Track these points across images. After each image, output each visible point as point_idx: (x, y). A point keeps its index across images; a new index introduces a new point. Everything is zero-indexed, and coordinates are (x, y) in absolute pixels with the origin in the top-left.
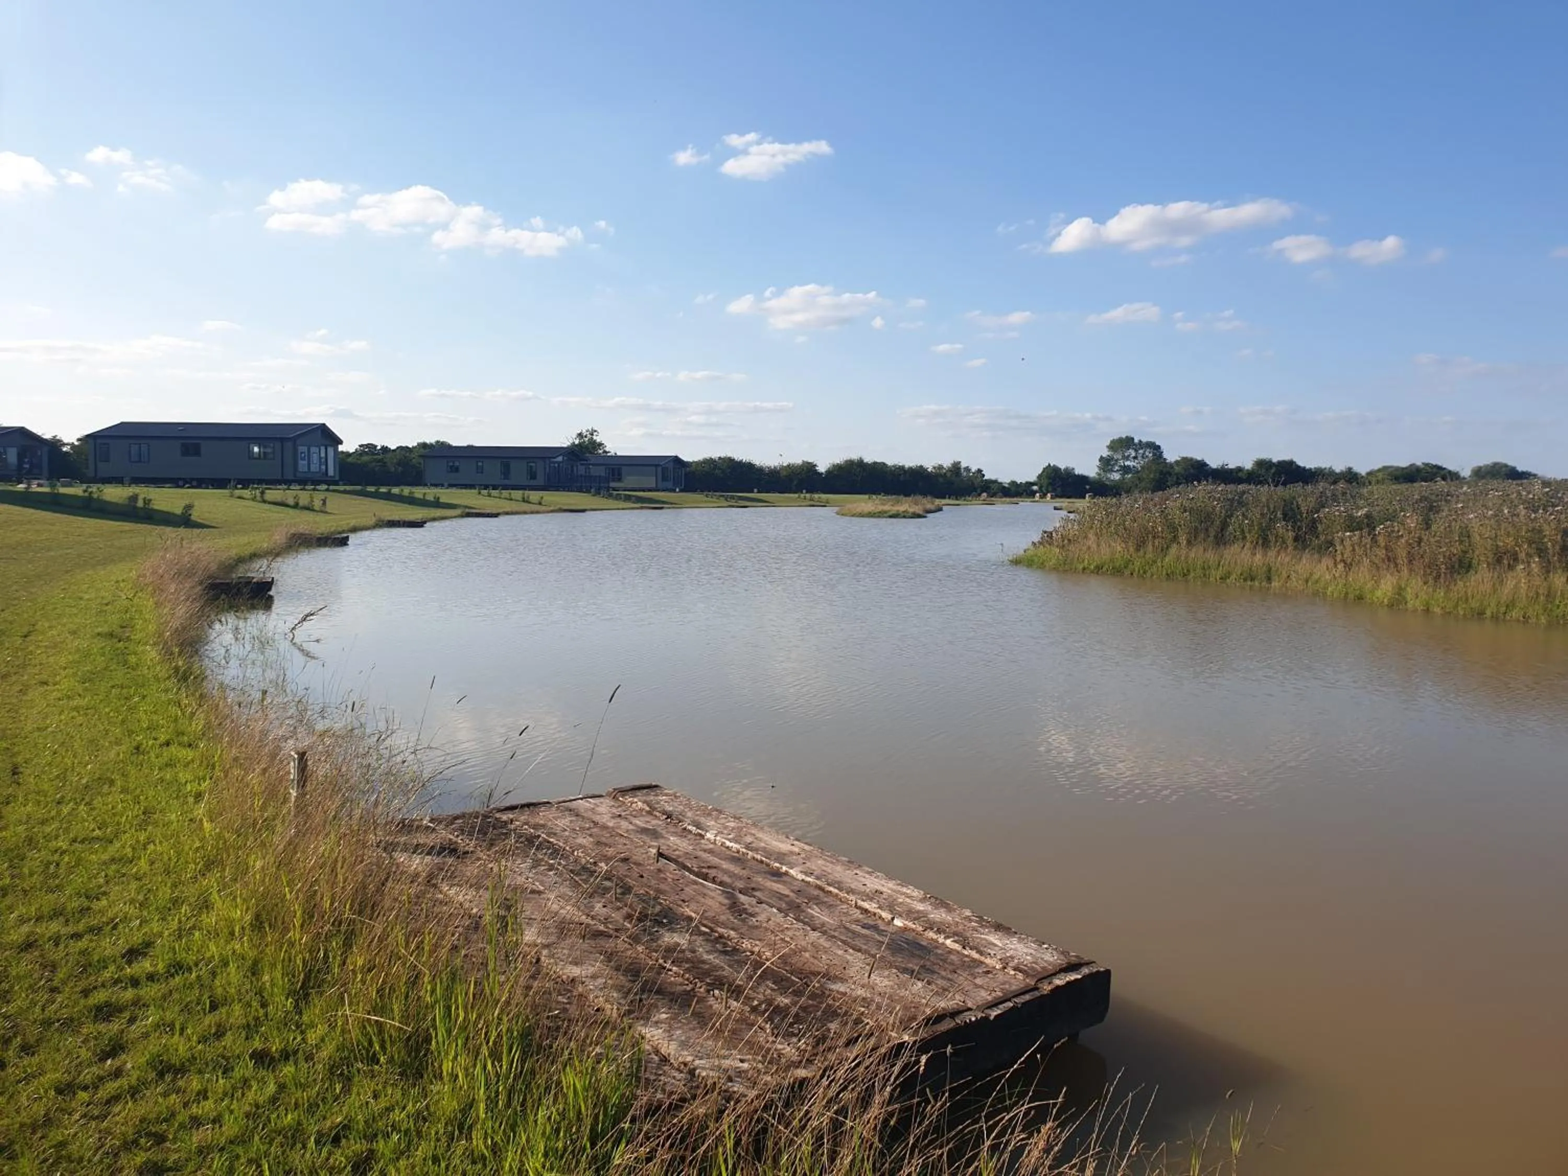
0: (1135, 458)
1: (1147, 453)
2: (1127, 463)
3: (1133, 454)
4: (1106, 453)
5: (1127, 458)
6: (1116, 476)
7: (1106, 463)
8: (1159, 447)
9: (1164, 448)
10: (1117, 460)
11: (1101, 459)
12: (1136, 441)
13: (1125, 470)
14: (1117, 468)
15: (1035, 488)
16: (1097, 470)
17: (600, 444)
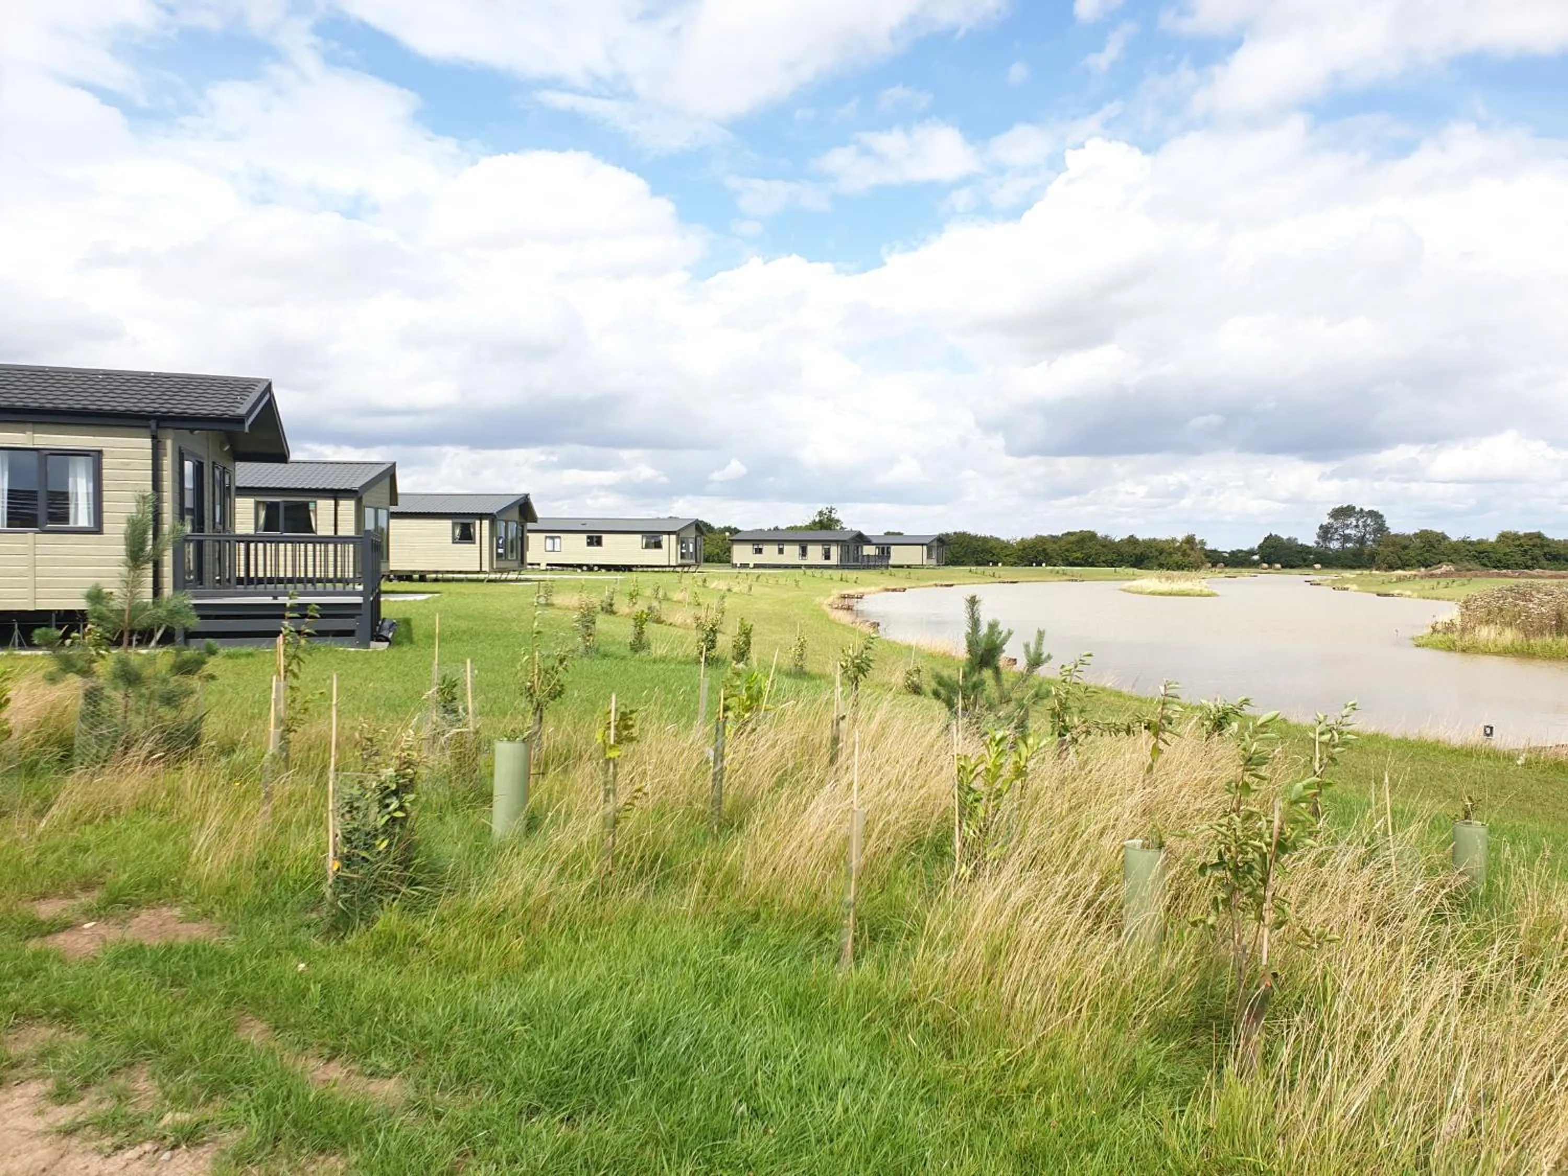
0: (1357, 526)
1: (1369, 521)
2: (1347, 532)
3: (1354, 523)
4: (1326, 520)
5: (1347, 526)
6: (1335, 545)
7: (1325, 532)
8: (1381, 516)
9: (1386, 517)
10: (1336, 529)
11: (1321, 527)
12: (1357, 509)
13: (1346, 538)
14: (1336, 536)
15: (1256, 557)
16: (1316, 538)
17: (838, 521)
